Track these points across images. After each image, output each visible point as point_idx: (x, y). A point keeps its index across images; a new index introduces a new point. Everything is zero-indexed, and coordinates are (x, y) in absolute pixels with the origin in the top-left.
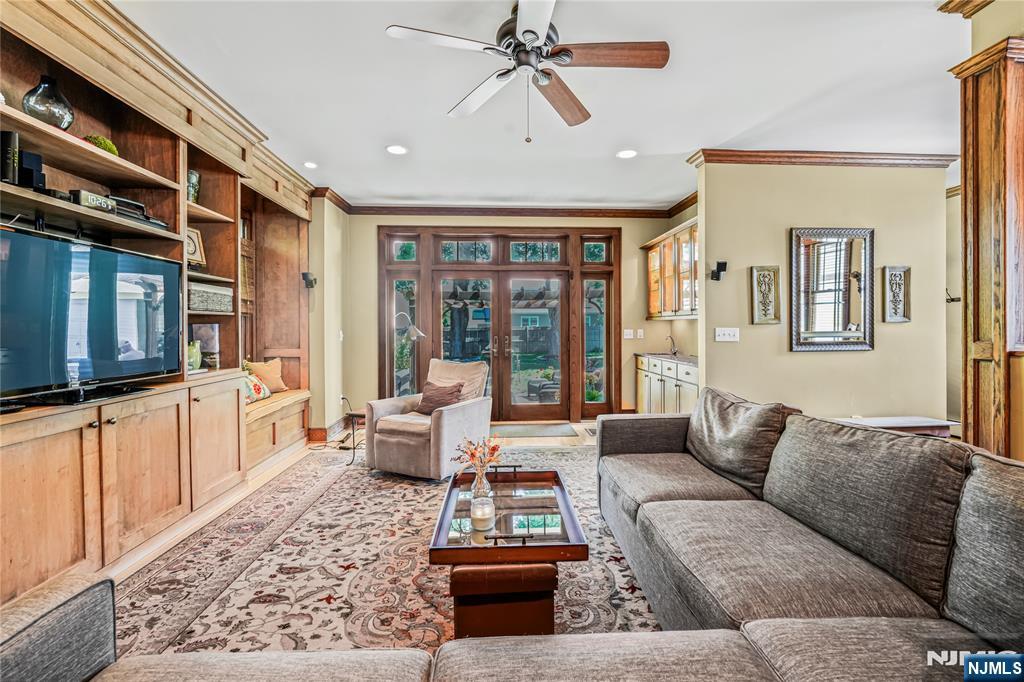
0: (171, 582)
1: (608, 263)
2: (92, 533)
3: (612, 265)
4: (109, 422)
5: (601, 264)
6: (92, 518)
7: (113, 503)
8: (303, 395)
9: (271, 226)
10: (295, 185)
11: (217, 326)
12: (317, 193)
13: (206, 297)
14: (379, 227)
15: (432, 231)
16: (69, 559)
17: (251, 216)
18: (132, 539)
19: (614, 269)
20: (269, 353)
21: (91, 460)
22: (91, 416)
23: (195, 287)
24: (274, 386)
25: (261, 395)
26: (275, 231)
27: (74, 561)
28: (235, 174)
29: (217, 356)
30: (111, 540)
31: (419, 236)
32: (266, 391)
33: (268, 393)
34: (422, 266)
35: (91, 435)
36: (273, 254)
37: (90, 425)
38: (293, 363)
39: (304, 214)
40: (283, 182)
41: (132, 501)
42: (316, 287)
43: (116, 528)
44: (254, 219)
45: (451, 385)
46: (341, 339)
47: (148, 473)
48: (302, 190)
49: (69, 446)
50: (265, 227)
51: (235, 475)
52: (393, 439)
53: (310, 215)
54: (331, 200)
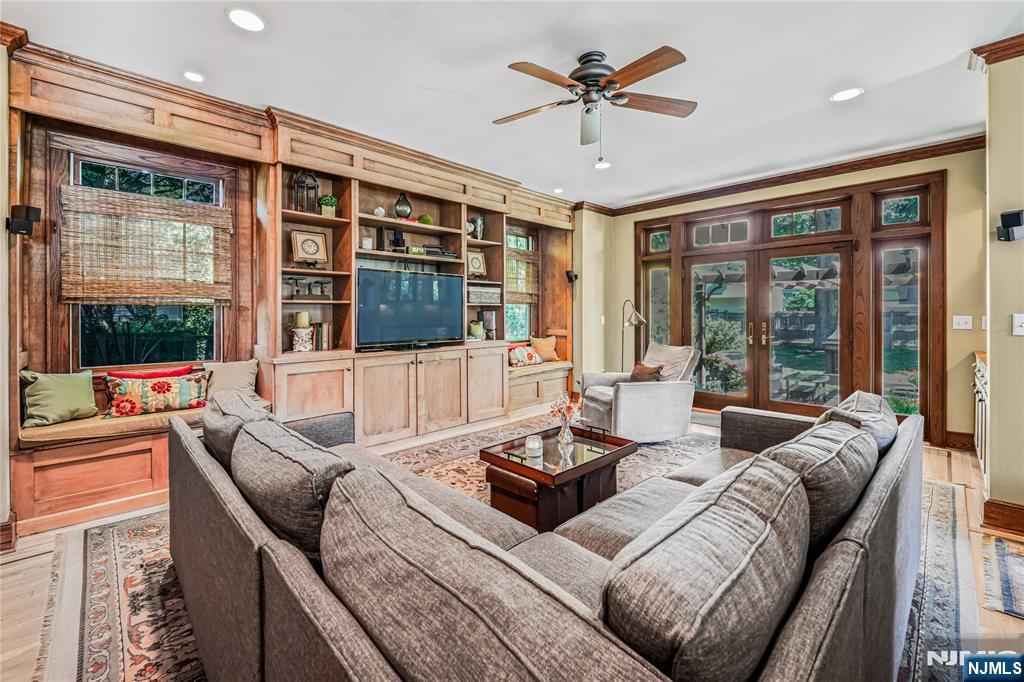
0: (437, 452)
1: (925, 222)
2: (413, 416)
3: (929, 225)
4: (420, 362)
5: (914, 224)
6: (413, 409)
7: (422, 404)
8: (568, 364)
9: (550, 238)
10: (556, 206)
11: (494, 313)
12: (578, 207)
13: (479, 295)
14: (636, 223)
15: (682, 219)
16: (402, 425)
17: (538, 233)
18: (432, 427)
19: (933, 230)
20: (550, 332)
21: (412, 380)
22: (412, 358)
23: (472, 289)
24: (546, 356)
25: (533, 361)
26: (553, 241)
27: (405, 427)
28: (502, 213)
29: (494, 332)
30: (422, 422)
31: (670, 226)
32: (537, 358)
33: (539, 360)
34: (672, 254)
35: (413, 367)
36: (552, 258)
37: (412, 363)
38: (563, 340)
39: (567, 226)
40: (544, 207)
41: (432, 406)
42: (577, 282)
43: (424, 418)
44: (540, 235)
45: (654, 366)
46: (603, 323)
47: (442, 394)
48: (564, 208)
49: (402, 371)
50: (548, 239)
51: (499, 410)
52: (592, 405)
53: (574, 225)
54: (590, 210)
